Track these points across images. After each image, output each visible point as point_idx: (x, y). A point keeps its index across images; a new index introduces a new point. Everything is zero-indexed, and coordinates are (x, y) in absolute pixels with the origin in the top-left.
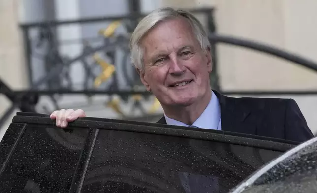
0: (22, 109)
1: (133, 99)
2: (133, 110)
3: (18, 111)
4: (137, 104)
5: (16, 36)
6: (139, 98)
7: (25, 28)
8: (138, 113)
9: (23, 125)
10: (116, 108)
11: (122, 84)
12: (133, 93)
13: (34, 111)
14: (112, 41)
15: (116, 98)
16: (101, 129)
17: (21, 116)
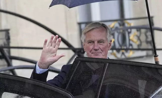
0: (79, 55)
1: (121, 52)
2: (121, 56)
3: (77, 56)
4: (123, 53)
5: (76, 27)
6: (124, 51)
7: (80, 24)
8: (123, 57)
9: (79, 62)
10: (115, 55)
11: (117, 46)
12: (122, 49)
13: (83, 56)
14: (113, 29)
15: (115, 51)
16: (109, 63)
17: (78, 58)
